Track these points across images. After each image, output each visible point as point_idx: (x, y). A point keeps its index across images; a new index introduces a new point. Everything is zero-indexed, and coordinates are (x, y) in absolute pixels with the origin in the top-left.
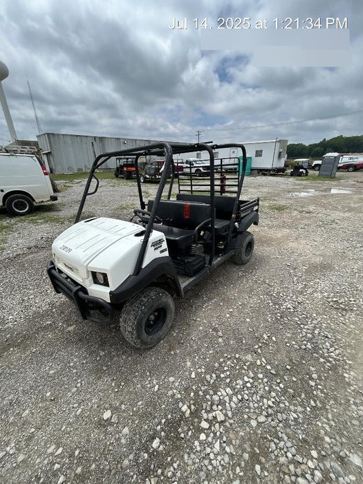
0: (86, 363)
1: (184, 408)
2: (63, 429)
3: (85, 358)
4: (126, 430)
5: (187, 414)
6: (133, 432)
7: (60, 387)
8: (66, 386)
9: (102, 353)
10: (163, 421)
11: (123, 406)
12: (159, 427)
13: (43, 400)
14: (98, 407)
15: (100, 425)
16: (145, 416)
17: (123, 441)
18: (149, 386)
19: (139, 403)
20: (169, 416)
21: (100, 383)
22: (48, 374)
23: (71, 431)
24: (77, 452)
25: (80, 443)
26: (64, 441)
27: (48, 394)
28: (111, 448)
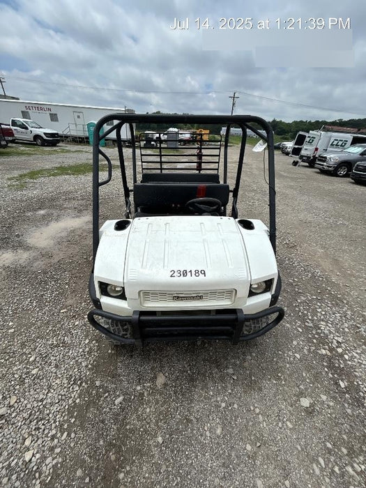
0: (232, 390)
1: (324, 352)
2: (300, 449)
3: (225, 388)
4: (324, 397)
5: (329, 354)
6: (327, 393)
7: (247, 430)
8: (251, 423)
9: (230, 371)
10: (326, 369)
11: (301, 387)
12: (330, 375)
13: (253, 457)
14: (292, 406)
15: (311, 413)
16: (317, 377)
17: (331, 404)
18: (292, 359)
19: (304, 375)
20: (325, 364)
21: (265, 391)
22: (219, 437)
23: (305, 442)
24: (329, 445)
25: (320, 439)
26: (312, 453)
27: (249, 447)
28: (334, 416)
